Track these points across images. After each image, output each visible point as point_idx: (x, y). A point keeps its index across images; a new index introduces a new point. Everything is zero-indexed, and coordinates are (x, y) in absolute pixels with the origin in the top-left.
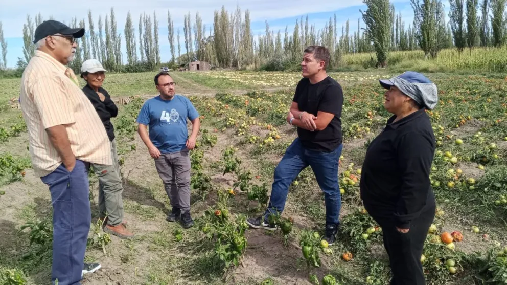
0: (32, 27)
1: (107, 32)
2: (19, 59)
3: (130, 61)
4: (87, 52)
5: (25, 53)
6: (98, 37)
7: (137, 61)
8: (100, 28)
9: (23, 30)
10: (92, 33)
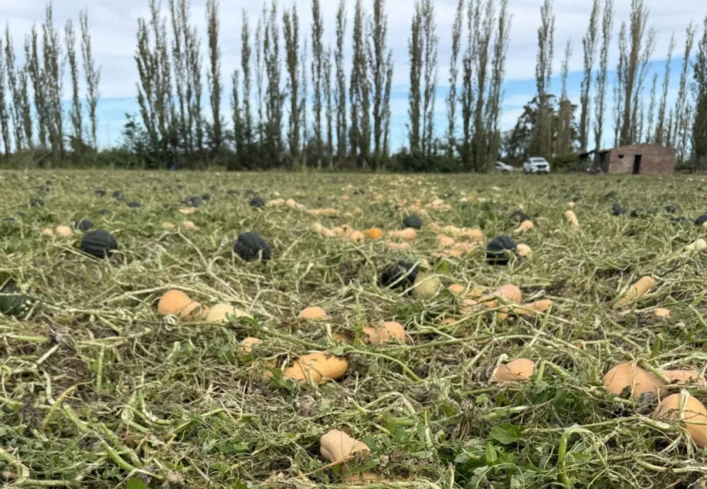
0: (163, 27)
1: (357, 37)
2: (128, 116)
3: (414, 137)
4: (298, 103)
5: (141, 100)
6: (332, 60)
7: (434, 137)
8: (340, 33)
9: (138, 35)
10: (317, 48)
